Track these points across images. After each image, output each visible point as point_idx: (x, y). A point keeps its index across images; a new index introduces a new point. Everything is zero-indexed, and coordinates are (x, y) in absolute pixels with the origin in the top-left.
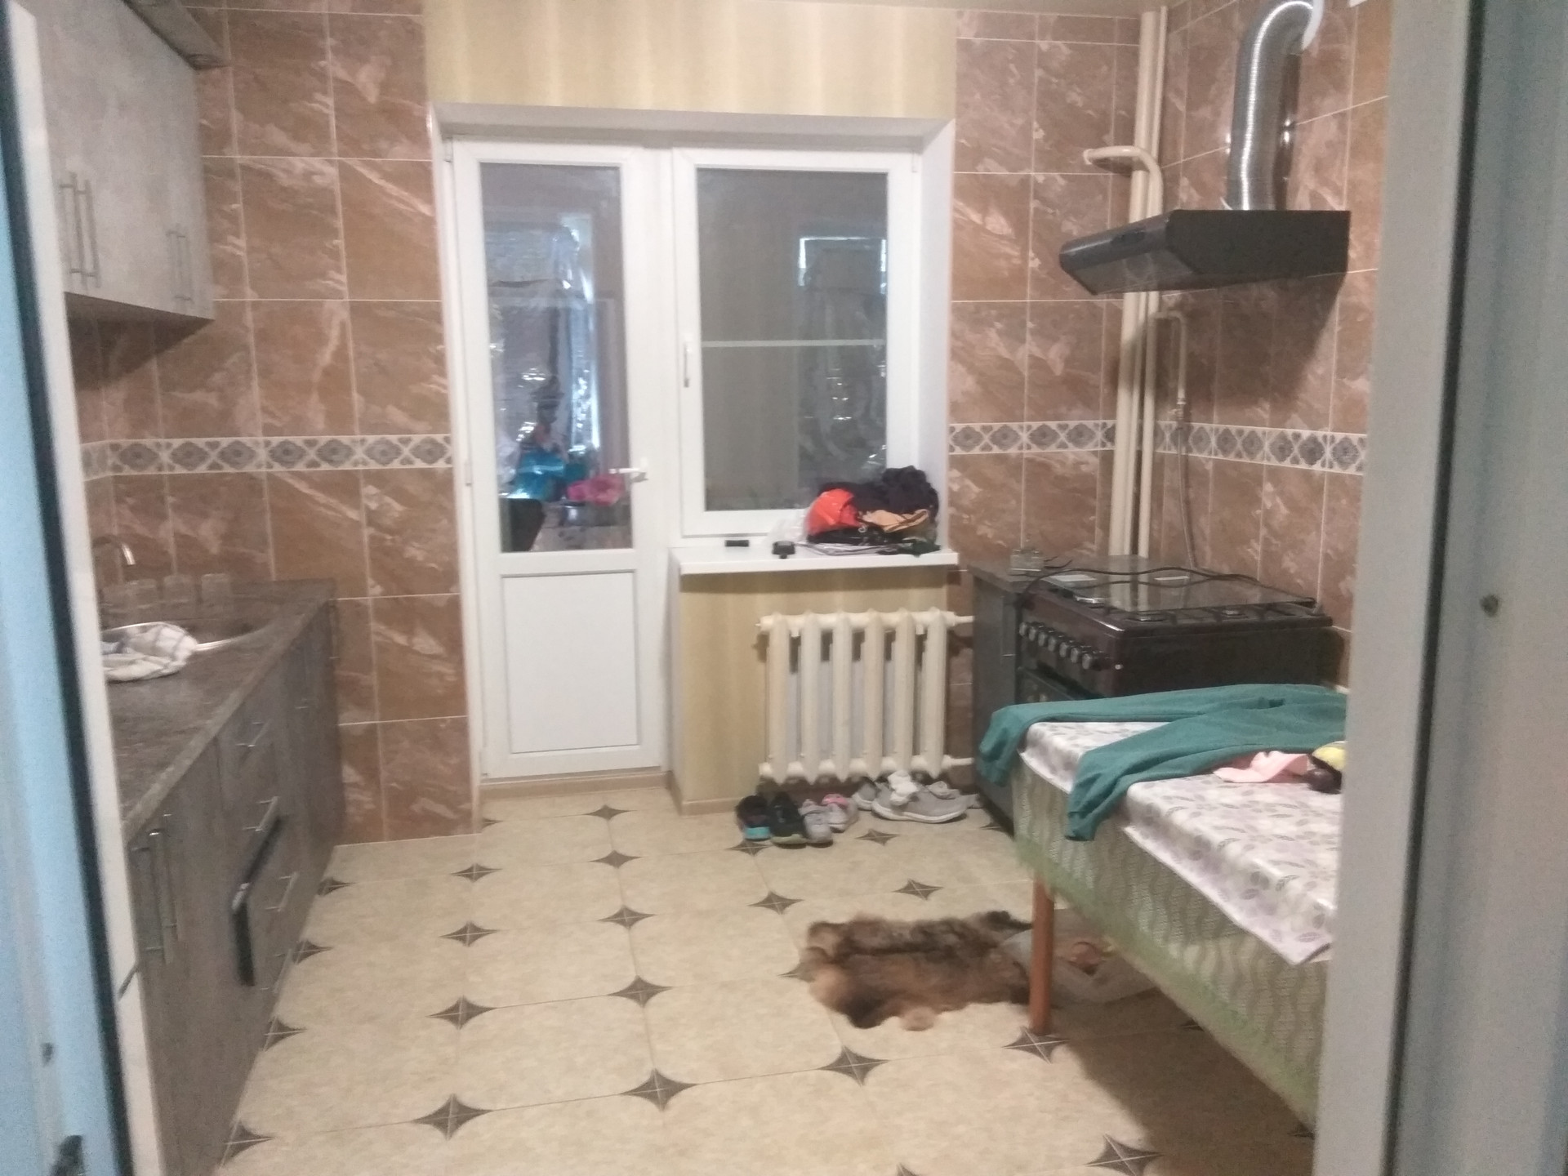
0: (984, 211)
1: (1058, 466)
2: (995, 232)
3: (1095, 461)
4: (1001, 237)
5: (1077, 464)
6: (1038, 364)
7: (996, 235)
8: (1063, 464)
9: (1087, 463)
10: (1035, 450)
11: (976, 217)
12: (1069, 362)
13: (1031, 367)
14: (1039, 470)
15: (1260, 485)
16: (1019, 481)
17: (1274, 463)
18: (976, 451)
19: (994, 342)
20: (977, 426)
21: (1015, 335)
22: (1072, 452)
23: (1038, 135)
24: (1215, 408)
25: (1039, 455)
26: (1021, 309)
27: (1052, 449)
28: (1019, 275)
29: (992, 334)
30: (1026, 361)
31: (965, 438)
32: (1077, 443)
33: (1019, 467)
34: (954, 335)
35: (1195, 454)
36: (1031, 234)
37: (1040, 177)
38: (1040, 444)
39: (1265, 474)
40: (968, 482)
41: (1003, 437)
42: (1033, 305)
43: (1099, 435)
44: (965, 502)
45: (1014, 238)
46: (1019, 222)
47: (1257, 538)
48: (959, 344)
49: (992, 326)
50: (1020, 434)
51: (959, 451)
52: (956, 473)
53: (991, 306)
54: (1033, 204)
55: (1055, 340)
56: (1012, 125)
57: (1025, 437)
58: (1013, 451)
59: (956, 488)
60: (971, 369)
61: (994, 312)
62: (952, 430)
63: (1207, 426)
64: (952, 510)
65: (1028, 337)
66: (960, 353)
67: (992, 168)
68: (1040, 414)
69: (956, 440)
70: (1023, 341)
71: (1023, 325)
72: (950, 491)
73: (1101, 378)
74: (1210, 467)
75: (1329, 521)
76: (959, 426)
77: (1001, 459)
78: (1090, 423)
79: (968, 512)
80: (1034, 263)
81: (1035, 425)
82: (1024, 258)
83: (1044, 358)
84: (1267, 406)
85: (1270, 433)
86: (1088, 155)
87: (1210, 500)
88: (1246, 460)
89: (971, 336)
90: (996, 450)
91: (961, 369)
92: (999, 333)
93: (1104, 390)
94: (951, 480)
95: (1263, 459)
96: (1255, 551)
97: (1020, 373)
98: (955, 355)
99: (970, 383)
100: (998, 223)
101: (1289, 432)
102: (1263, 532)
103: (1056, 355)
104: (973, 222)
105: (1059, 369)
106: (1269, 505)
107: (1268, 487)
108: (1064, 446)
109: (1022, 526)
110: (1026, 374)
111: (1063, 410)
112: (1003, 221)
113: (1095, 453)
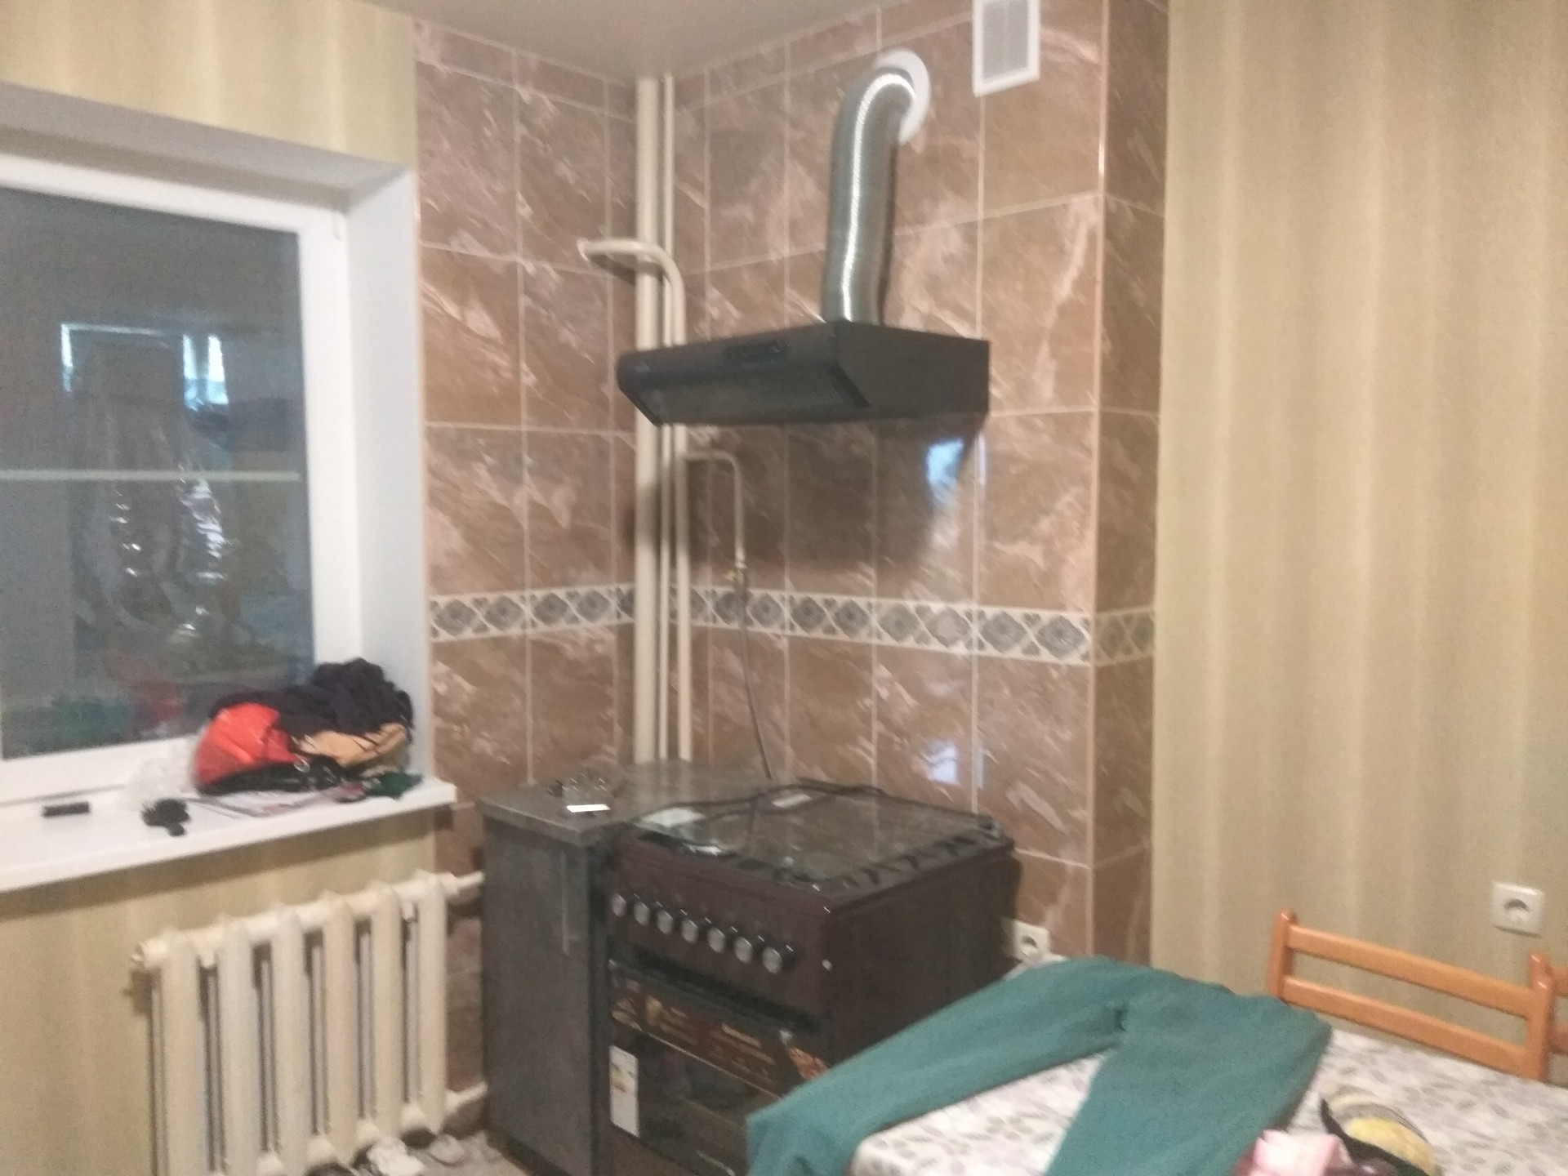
0: (462, 303)
1: (569, 647)
2: (479, 333)
3: (611, 637)
4: (488, 341)
5: (590, 644)
6: (540, 512)
7: (479, 337)
8: (574, 644)
9: (602, 641)
10: (542, 627)
11: (452, 310)
12: (576, 510)
13: (532, 516)
14: (547, 652)
15: (869, 668)
16: (523, 673)
17: (888, 641)
18: (468, 634)
19: (485, 483)
20: (467, 599)
21: (508, 474)
22: (585, 628)
23: (525, 211)
24: (787, 571)
25: (547, 634)
26: (516, 438)
27: (561, 625)
28: (510, 395)
29: (482, 471)
30: (525, 509)
31: (453, 616)
32: (590, 616)
33: (521, 653)
34: (433, 472)
35: (757, 628)
36: (522, 340)
37: (530, 268)
38: (547, 620)
39: (874, 657)
40: (459, 679)
41: (501, 613)
42: (530, 435)
43: (614, 604)
44: (456, 708)
45: (502, 343)
46: (508, 322)
47: (869, 737)
48: (438, 483)
49: (481, 460)
50: (522, 606)
51: (445, 636)
52: (442, 668)
53: (477, 433)
54: (524, 302)
55: (558, 481)
56: (492, 192)
57: (528, 611)
58: (514, 631)
59: (442, 688)
60: (457, 519)
61: (481, 442)
62: (434, 605)
63: (775, 595)
64: (439, 722)
65: (526, 477)
66: (441, 496)
67: (468, 245)
68: (545, 580)
69: (440, 620)
70: (518, 481)
71: (519, 460)
72: (436, 694)
73: (611, 533)
74: (784, 645)
75: (982, 715)
76: (443, 600)
77: (497, 643)
78: (602, 590)
79: (459, 721)
80: (528, 379)
81: (540, 594)
82: (516, 372)
83: (545, 504)
84: (872, 572)
85: (879, 606)
86: (583, 247)
87: (787, 686)
88: (841, 636)
89: (453, 473)
90: (494, 631)
91: (444, 520)
92: (490, 469)
93: (616, 547)
94: (436, 678)
95: (870, 635)
96: (867, 753)
97: (518, 525)
98: (435, 499)
99: (455, 540)
100: (480, 321)
101: (911, 605)
102: (877, 727)
103: (560, 500)
104: (450, 317)
105: (564, 520)
106: (884, 693)
107: (882, 672)
108: (574, 620)
109: (529, 733)
110: (525, 524)
111: (572, 572)
112: (487, 319)
113: (610, 628)
